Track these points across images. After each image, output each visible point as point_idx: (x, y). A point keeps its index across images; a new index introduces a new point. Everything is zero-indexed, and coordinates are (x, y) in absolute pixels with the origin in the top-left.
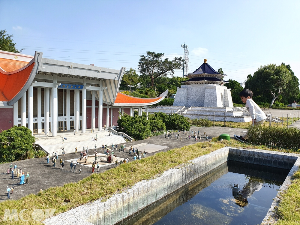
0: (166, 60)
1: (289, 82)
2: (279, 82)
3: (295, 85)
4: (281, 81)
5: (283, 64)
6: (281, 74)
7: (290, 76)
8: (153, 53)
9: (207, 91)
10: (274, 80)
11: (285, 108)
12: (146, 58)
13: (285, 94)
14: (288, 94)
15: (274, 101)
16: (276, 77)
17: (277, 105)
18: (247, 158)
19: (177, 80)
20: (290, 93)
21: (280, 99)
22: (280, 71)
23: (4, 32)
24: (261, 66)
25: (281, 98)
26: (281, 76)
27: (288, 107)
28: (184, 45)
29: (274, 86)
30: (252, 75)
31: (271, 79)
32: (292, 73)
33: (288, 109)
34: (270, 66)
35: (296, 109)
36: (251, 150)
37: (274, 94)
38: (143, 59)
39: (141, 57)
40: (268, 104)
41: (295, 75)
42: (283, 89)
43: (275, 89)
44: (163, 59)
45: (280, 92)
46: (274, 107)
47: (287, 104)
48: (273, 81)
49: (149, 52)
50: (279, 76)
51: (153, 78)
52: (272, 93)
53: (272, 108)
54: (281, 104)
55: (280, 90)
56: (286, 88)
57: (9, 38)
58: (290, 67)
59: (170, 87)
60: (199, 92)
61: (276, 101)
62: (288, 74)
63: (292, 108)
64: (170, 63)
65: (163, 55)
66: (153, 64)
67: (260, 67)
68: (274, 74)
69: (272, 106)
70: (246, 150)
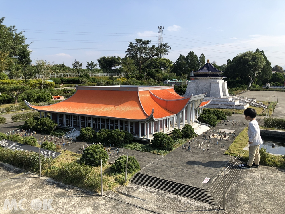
0: (154, 46)
1: (264, 67)
2: (255, 67)
3: (268, 68)
4: (257, 66)
5: (258, 50)
6: (257, 60)
7: (265, 61)
8: (141, 40)
9: (212, 85)
10: (251, 65)
11: (260, 89)
12: (134, 45)
13: (260, 76)
14: (262, 77)
15: (251, 84)
16: (253, 63)
17: (253, 87)
18: (268, 134)
19: (156, 61)
20: (264, 76)
21: (256, 82)
22: (256, 58)
23: (14, 27)
24: (240, 53)
25: (257, 80)
26: (257, 62)
27: (262, 88)
28: (161, 26)
29: (251, 70)
30: (231, 60)
31: (249, 65)
32: (266, 58)
33: (263, 90)
34: (248, 54)
35: (270, 91)
36: (270, 130)
37: (251, 77)
38: (131, 45)
39: (130, 44)
40: (245, 86)
41: (268, 60)
42: (259, 73)
43: (252, 73)
44: (150, 45)
45: (256, 75)
46: (251, 88)
47: (261, 85)
48: (250, 67)
49: (137, 39)
50: (256, 62)
51: (141, 63)
52: (249, 77)
53: (250, 89)
54: (257, 86)
55: (256, 74)
56: (260, 71)
57: (21, 33)
58: (264, 53)
59: (158, 72)
60: (205, 85)
61: (253, 83)
62: (263, 60)
63: (266, 89)
64: (157, 49)
65: (150, 41)
66: (141, 50)
67: (238, 54)
68: (251, 60)
69: (250, 88)
70: (268, 130)
